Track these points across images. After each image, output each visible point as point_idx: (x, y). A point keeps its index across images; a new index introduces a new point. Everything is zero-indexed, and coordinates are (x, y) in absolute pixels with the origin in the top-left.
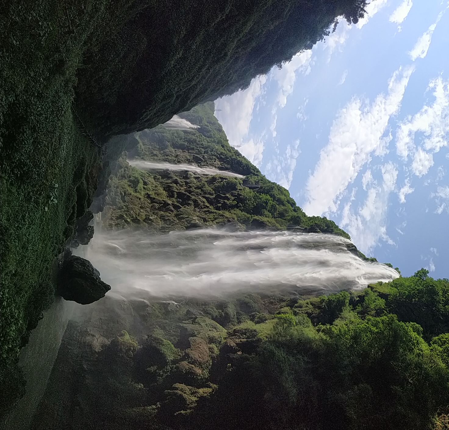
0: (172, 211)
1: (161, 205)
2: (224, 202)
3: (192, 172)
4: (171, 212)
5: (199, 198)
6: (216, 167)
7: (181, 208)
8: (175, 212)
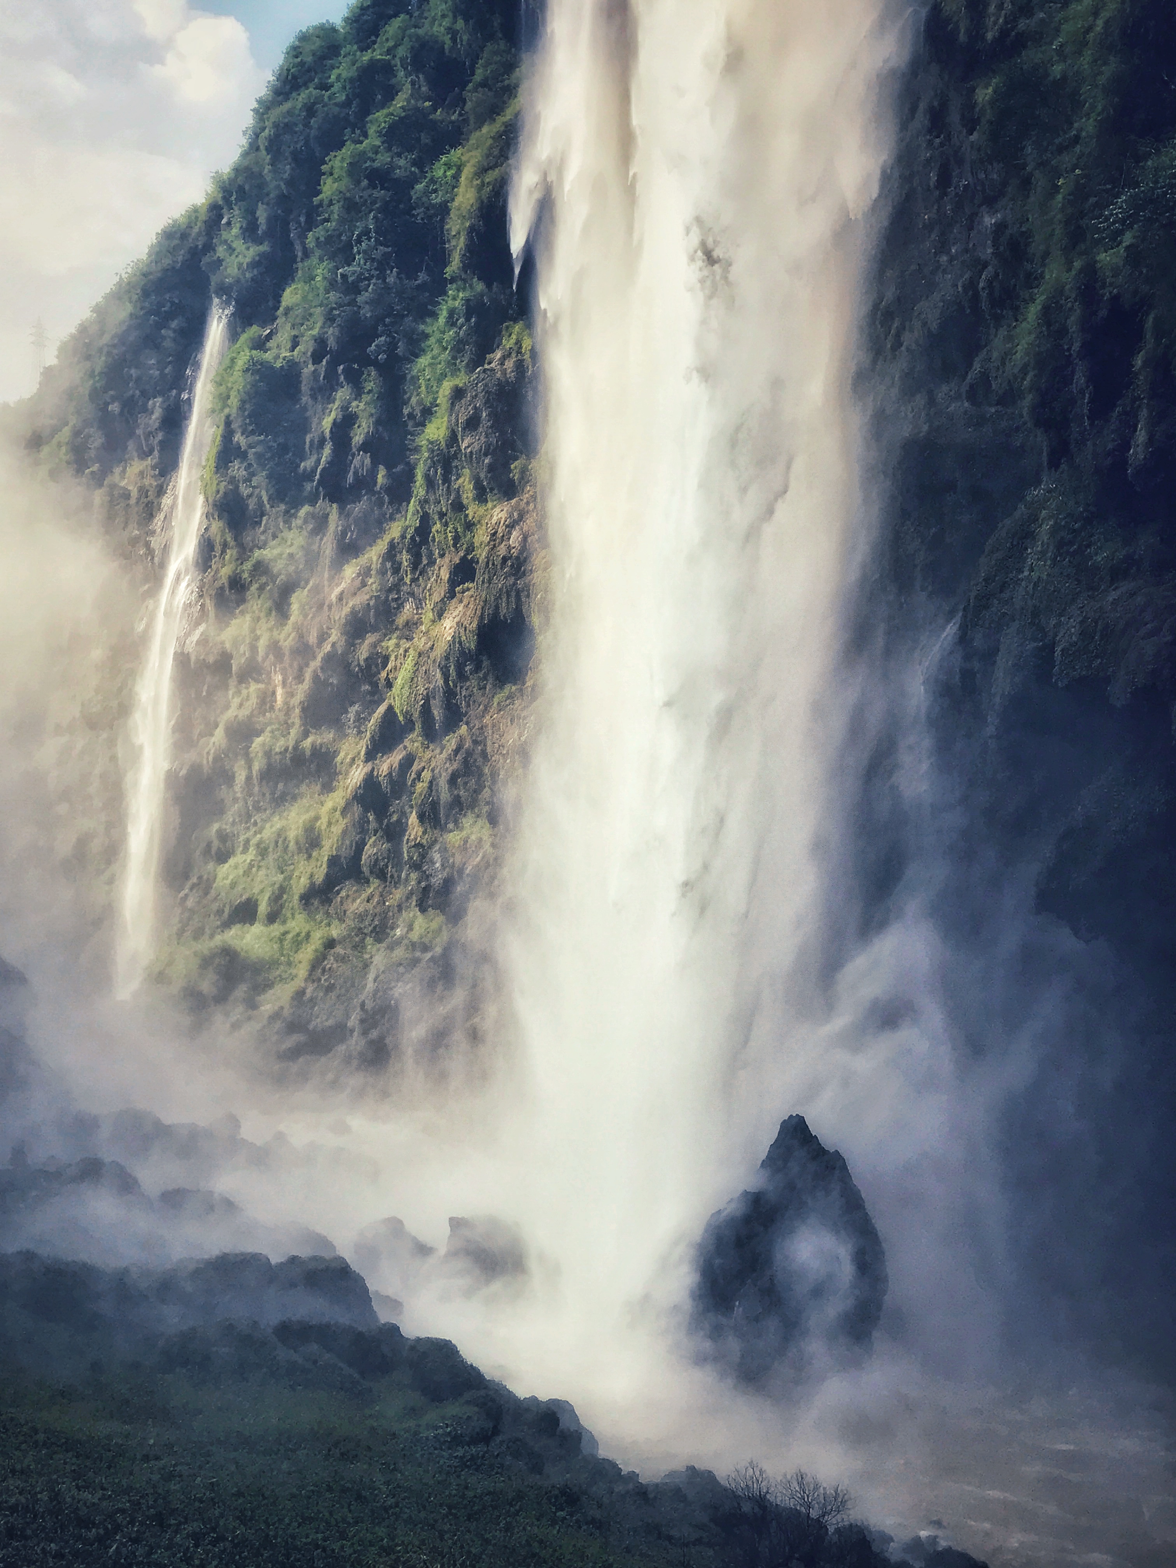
0: (408, 761)
1: (373, 825)
2: (365, 447)
3: (188, 635)
4: (415, 767)
5: (340, 598)
6: (161, 491)
7: (390, 708)
8: (413, 742)
